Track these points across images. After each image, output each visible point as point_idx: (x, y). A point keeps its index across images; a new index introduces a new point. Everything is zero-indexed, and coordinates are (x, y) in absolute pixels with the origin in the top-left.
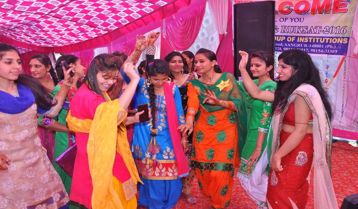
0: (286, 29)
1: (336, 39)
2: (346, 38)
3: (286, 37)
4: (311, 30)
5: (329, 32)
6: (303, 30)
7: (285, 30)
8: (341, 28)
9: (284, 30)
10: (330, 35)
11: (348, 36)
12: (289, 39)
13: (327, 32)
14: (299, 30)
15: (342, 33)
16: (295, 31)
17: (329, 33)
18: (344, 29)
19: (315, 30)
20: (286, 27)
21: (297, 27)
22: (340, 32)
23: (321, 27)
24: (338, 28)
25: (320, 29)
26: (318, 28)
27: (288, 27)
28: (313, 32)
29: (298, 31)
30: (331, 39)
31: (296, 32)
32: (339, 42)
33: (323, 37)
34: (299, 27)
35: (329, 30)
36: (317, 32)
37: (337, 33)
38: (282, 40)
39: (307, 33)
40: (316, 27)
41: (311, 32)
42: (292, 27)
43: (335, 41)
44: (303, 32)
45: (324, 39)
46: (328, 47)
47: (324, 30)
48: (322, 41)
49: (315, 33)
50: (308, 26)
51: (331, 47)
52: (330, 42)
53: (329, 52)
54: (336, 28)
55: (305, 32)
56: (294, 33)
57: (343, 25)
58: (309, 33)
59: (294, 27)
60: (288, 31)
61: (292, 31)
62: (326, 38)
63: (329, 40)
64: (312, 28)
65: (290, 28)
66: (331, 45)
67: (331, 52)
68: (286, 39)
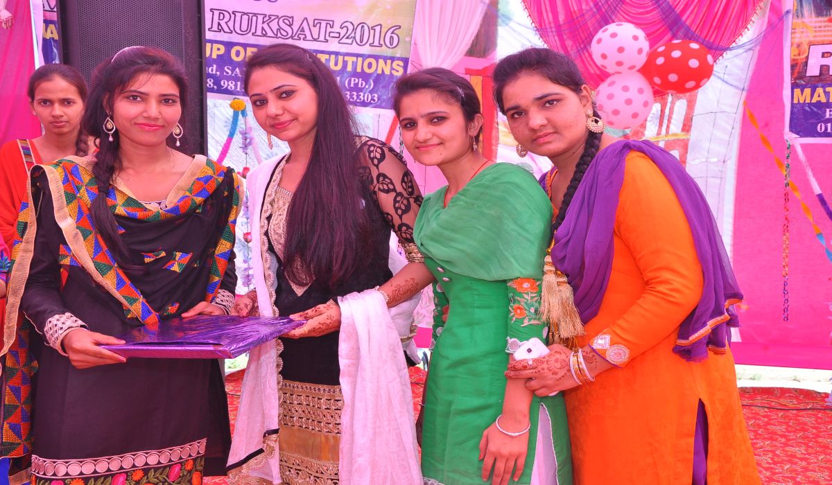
0: (226, 20)
1: (373, 61)
2: (399, 59)
3: (229, 45)
4: (303, 30)
5: (355, 38)
6: (280, 29)
7: (223, 23)
8: (384, 30)
9: (219, 24)
10: (355, 49)
11: (404, 56)
12: (238, 54)
13: (347, 38)
14: (265, 26)
15: (388, 44)
16: (253, 30)
17: (354, 42)
18: (392, 33)
19: (315, 31)
20: (227, 15)
21: (260, 18)
22: (382, 42)
23: (331, 23)
24: (378, 29)
25: (329, 29)
26: (324, 24)
27: (233, 16)
28: (309, 37)
29: (263, 29)
30: (360, 59)
31: (259, 33)
32: (383, 71)
33: (337, 54)
34: (267, 18)
35: (353, 35)
36: (322, 38)
37: (376, 43)
38: (214, 56)
39: (292, 37)
40: (317, 22)
41: (302, 37)
42: (245, 17)
43: (370, 66)
44: (279, 35)
45: (340, 58)
46: (352, 85)
47: (339, 33)
48: (336, 64)
49: (315, 40)
50: (293, 17)
51: (362, 83)
52: (359, 70)
53: (355, 98)
54: (373, 28)
55: (285, 34)
56: (250, 34)
57: (389, 22)
58: (296, 37)
59: (251, 15)
60: (232, 29)
61: (244, 27)
62: (346, 58)
63: (355, 65)
64: (305, 24)
65: (238, 18)
66: (360, 79)
67: (362, 99)
68: (228, 51)
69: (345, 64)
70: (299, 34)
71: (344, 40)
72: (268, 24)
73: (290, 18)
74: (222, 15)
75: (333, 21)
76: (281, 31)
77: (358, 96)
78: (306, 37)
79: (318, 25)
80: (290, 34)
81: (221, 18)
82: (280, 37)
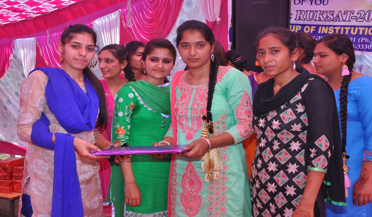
0: (303, 15)
3: (303, 26)
4: (338, 17)
5: (364, 18)
6: (327, 16)
7: (301, 16)
9: (300, 17)
10: (365, 23)
12: (307, 29)
13: (361, 18)
14: (321, 16)
16: (315, 18)
17: (364, 21)
19: (344, 16)
20: (303, 12)
21: (319, 13)
23: (353, 12)
25: (351, 15)
26: (349, 13)
27: (306, 13)
28: (341, 20)
29: (319, 17)
30: (367, 29)
31: (317, 19)
33: (355, 27)
34: (322, 12)
36: (347, 20)
39: (333, 20)
40: (346, 13)
41: (338, 20)
42: (312, 13)
43: (371, 31)
45: (357, 29)
46: (362, 41)
47: (357, 17)
48: (354, 32)
49: (344, 21)
50: (334, 11)
51: (367, 40)
52: (366, 33)
53: (363, 47)
55: (330, 19)
56: (313, 20)
58: (335, 20)
59: (314, 12)
60: (305, 18)
61: (311, 17)
62: (359, 28)
63: (364, 31)
64: (340, 14)
65: (308, 14)
66: (366, 38)
67: (367, 47)
68: (302, 29)
69: (359, 31)
70: (337, 19)
71: (359, 20)
72: (322, 15)
73: (333, 11)
74: (301, 13)
75: (354, 11)
76: (328, 18)
77: (364, 47)
78: (340, 20)
79: (347, 13)
80: (332, 19)
81: (301, 14)
82: (327, 21)
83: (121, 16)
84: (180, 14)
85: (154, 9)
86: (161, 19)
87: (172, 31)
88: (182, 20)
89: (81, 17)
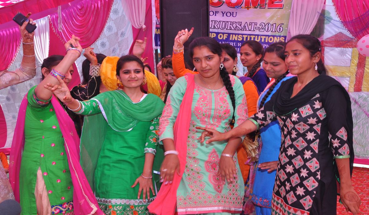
0: (217, 24)
1: (272, 38)
2: (282, 36)
3: (217, 33)
4: (245, 27)
5: (265, 29)
6: (236, 27)
7: (215, 25)
8: (277, 25)
9: (214, 26)
10: (265, 33)
11: (285, 35)
12: (221, 36)
13: (262, 29)
14: (231, 26)
15: (278, 31)
16: (226, 28)
17: (265, 31)
18: (280, 26)
19: (250, 27)
20: (217, 22)
21: (229, 23)
22: (276, 30)
23: (256, 24)
24: (274, 25)
25: (255, 26)
26: (253, 24)
27: (219, 23)
28: (247, 29)
29: (230, 27)
30: (267, 37)
31: (229, 28)
33: (258, 35)
34: (232, 23)
36: (252, 30)
37: (274, 31)
39: (241, 30)
40: (251, 24)
41: (245, 29)
42: (224, 23)
43: (271, 40)
44: (236, 29)
45: (259, 37)
47: (259, 27)
48: (258, 39)
49: (250, 30)
50: (241, 22)
52: (267, 41)
54: (272, 25)
55: (239, 28)
56: (225, 29)
57: (279, 22)
58: (242, 30)
59: (226, 22)
60: (219, 27)
61: (223, 27)
62: (262, 37)
63: (265, 39)
64: (246, 24)
65: (221, 23)
66: (267, 45)
68: (217, 36)
69: (261, 39)
71: (261, 30)
72: (232, 25)
74: (215, 23)
83: (50, 22)
84: (108, 21)
85: (84, 16)
86: (90, 25)
87: (100, 36)
88: (109, 26)
89: (9, 21)
